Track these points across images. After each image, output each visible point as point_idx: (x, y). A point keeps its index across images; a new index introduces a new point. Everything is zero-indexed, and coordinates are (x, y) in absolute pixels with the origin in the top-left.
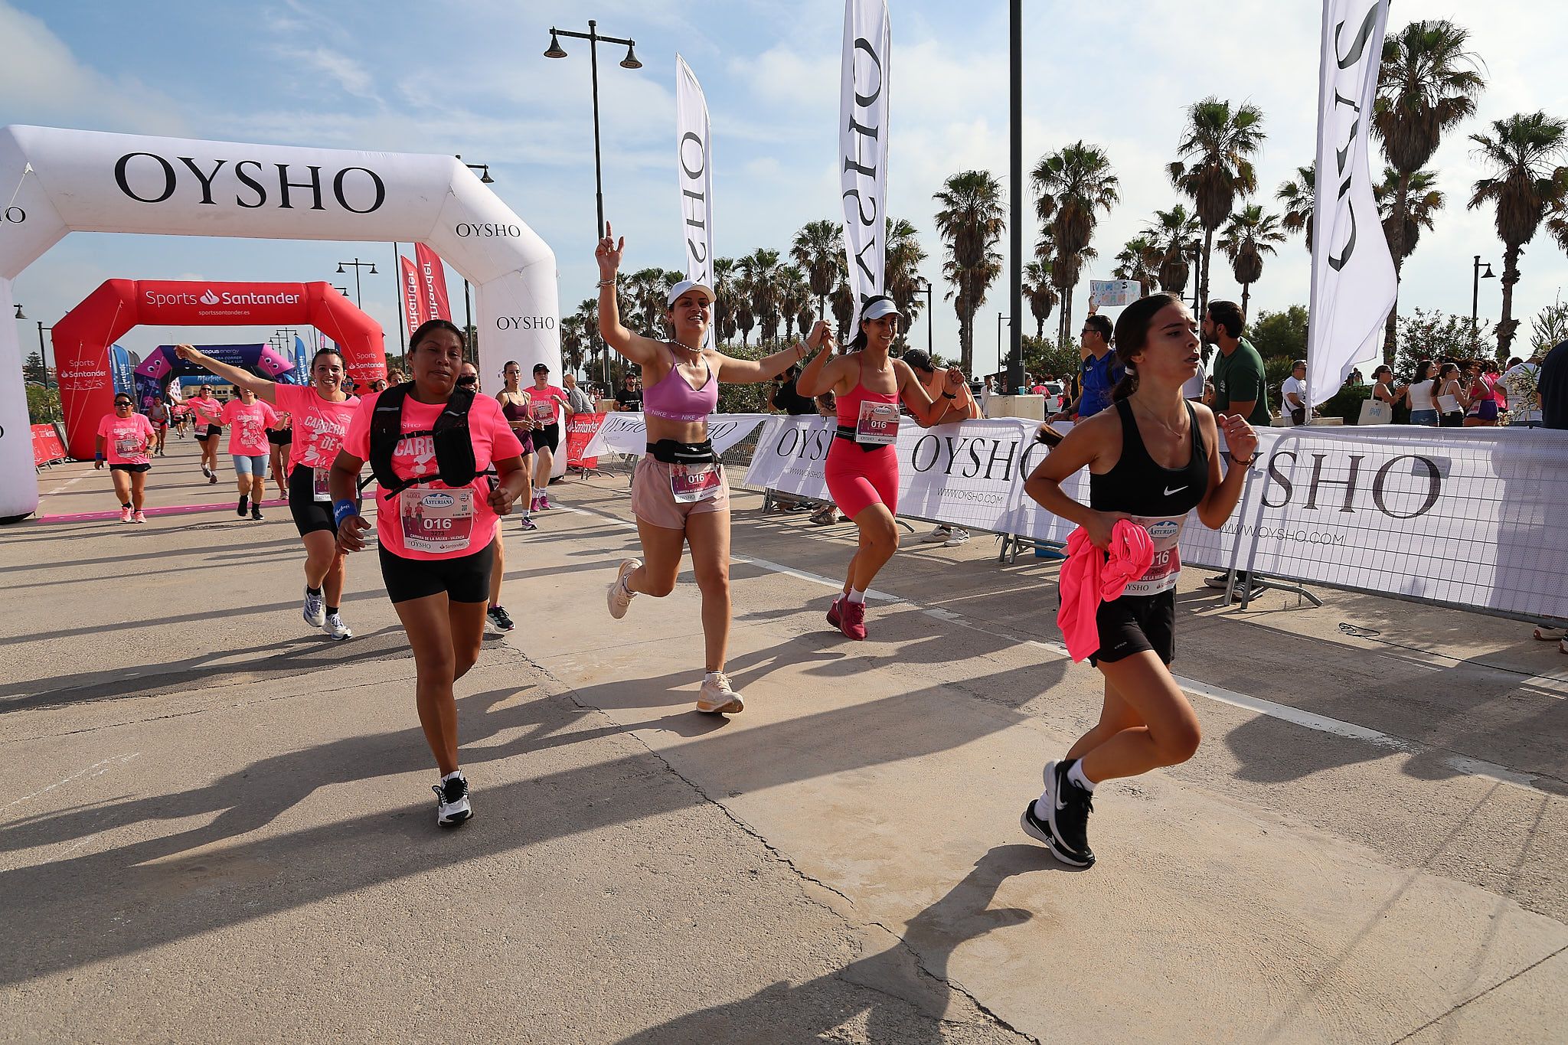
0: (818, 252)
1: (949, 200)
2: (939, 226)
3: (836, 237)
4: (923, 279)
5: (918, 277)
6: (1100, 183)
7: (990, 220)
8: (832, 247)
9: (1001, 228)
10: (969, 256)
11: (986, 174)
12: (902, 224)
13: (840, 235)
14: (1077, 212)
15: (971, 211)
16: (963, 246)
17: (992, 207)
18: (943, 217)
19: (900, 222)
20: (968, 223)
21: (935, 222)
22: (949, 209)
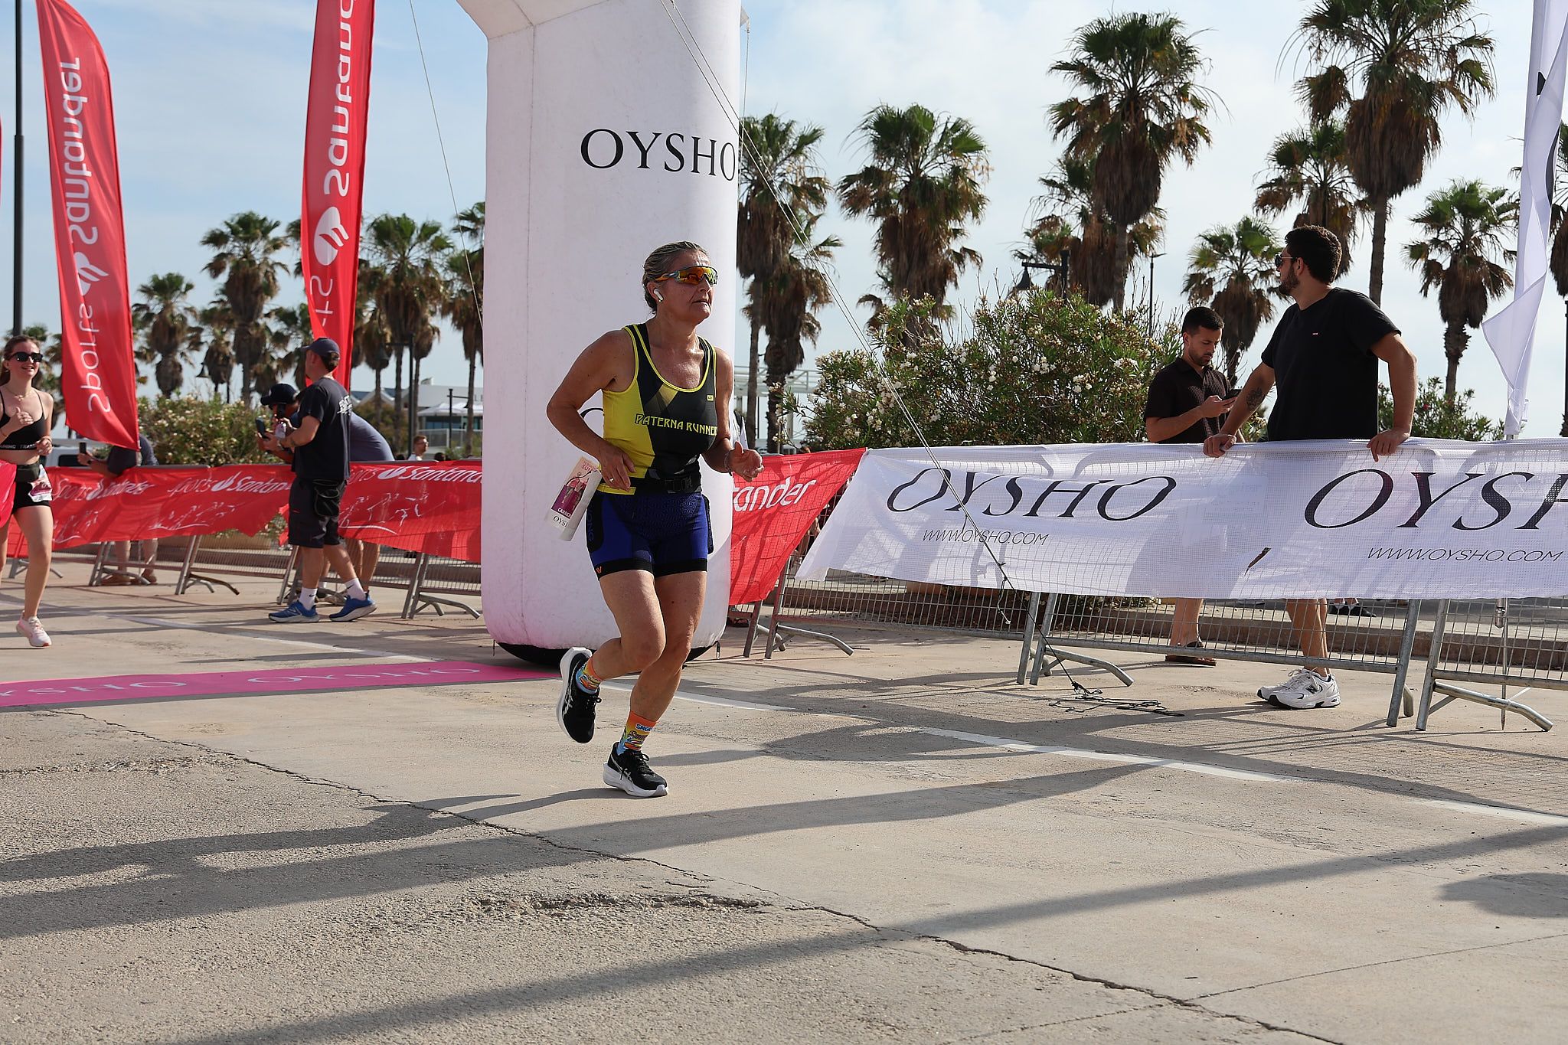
0: (753, 182)
1: (1088, 75)
2: (1059, 130)
3: (796, 152)
4: (972, 253)
5: (964, 250)
6: (1452, 51)
7: (1180, 120)
8: (786, 173)
9: (1201, 139)
10: (1127, 199)
11: (1171, 24)
12: (956, 127)
13: (806, 149)
14: (1398, 110)
15: (1134, 101)
16: (1116, 178)
17: (1182, 93)
18: (1067, 112)
19: (953, 121)
20: (1128, 127)
21: (1045, 121)
22: (1085, 93)
